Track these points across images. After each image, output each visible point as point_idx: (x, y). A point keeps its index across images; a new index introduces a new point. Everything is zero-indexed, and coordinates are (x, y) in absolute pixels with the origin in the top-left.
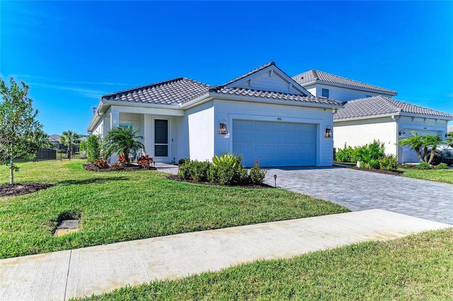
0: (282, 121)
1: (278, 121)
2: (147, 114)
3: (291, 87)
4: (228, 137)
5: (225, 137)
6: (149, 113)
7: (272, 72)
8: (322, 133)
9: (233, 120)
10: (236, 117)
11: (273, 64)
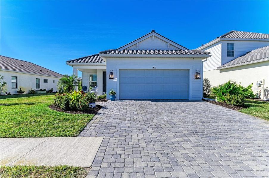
0: (156, 69)
1: (153, 69)
2: (98, 69)
3: (169, 45)
4: (116, 80)
5: (114, 80)
6: (95, 68)
7: (153, 37)
8: (192, 76)
9: (120, 69)
10: (121, 68)
11: (153, 31)
